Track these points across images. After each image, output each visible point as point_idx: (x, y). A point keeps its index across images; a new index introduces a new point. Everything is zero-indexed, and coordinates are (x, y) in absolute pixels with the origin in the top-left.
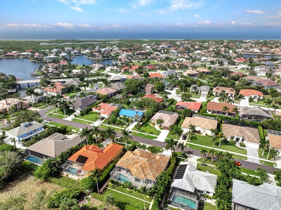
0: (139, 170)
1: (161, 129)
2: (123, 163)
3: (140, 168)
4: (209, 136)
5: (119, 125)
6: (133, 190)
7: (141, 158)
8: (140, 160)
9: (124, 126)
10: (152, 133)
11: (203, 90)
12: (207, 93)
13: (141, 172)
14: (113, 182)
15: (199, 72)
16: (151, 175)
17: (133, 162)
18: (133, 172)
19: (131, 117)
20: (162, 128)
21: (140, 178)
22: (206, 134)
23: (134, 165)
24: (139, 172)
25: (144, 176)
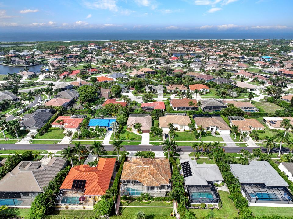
0: (150, 178)
1: (140, 133)
2: (128, 176)
3: (150, 176)
4: (187, 131)
5: (93, 137)
6: (150, 201)
7: (146, 166)
8: (146, 168)
9: (100, 138)
10: (133, 139)
11: (159, 90)
12: (163, 92)
13: (153, 180)
14: (125, 198)
15: (145, 72)
16: (164, 180)
17: (139, 172)
18: (144, 182)
19: (103, 127)
20: (142, 132)
21: (154, 185)
22: (184, 130)
23: (141, 175)
24: (150, 180)
25: (157, 183)
